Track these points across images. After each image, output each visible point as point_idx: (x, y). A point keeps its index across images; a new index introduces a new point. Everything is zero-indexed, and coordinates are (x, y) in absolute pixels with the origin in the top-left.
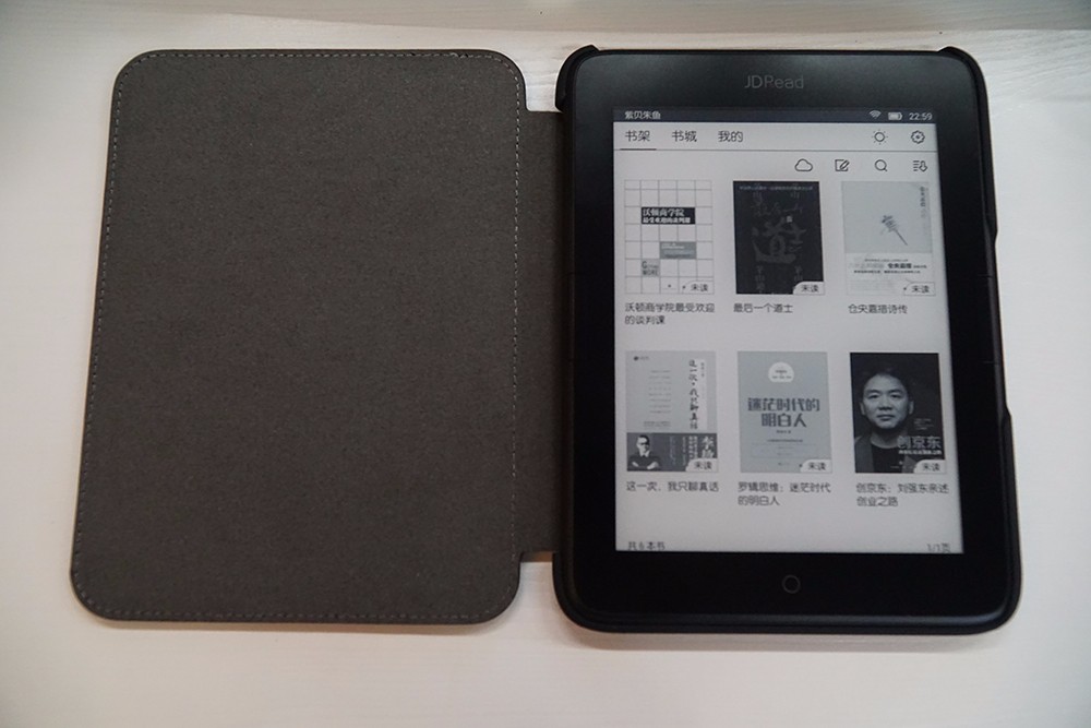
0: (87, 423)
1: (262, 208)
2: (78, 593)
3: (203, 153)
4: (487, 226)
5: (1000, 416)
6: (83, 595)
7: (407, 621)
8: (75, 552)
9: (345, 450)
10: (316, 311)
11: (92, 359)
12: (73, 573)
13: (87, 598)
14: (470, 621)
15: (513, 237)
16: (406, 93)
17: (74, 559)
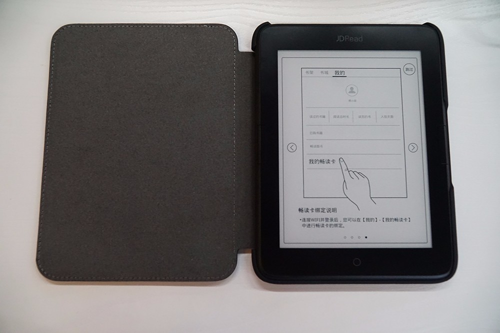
0: (42, 193)
1: (120, 96)
2: (40, 269)
3: (93, 71)
4: (221, 104)
5: (449, 188)
6: (42, 270)
8: (38, 251)
9: (159, 204)
10: (145, 142)
11: (44, 164)
12: (37, 260)
13: (44, 272)
14: (211, 280)
15: (233, 108)
16: (184, 43)
17: (38, 254)
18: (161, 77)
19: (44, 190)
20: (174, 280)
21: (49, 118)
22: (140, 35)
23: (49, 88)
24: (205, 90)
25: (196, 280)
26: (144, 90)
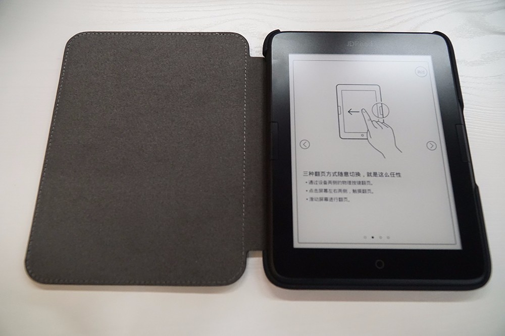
0: (40, 190)
1: (129, 96)
2: (28, 271)
3: (104, 73)
4: (232, 104)
5: (474, 187)
6: (30, 272)
7: (191, 285)
8: (28, 251)
9: (163, 203)
10: (152, 140)
11: (45, 161)
12: (26, 261)
13: (32, 273)
14: (217, 285)
15: (243, 109)
16: (196, 49)
17: (27, 254)
18: (172, 78)
19: (41, 187)
20: (176, 285)
21: (55, 117)
22: (154, 41)
23: (59, 88)
24: (215, 91)
25: (200, 285)
26: (154, 91)
